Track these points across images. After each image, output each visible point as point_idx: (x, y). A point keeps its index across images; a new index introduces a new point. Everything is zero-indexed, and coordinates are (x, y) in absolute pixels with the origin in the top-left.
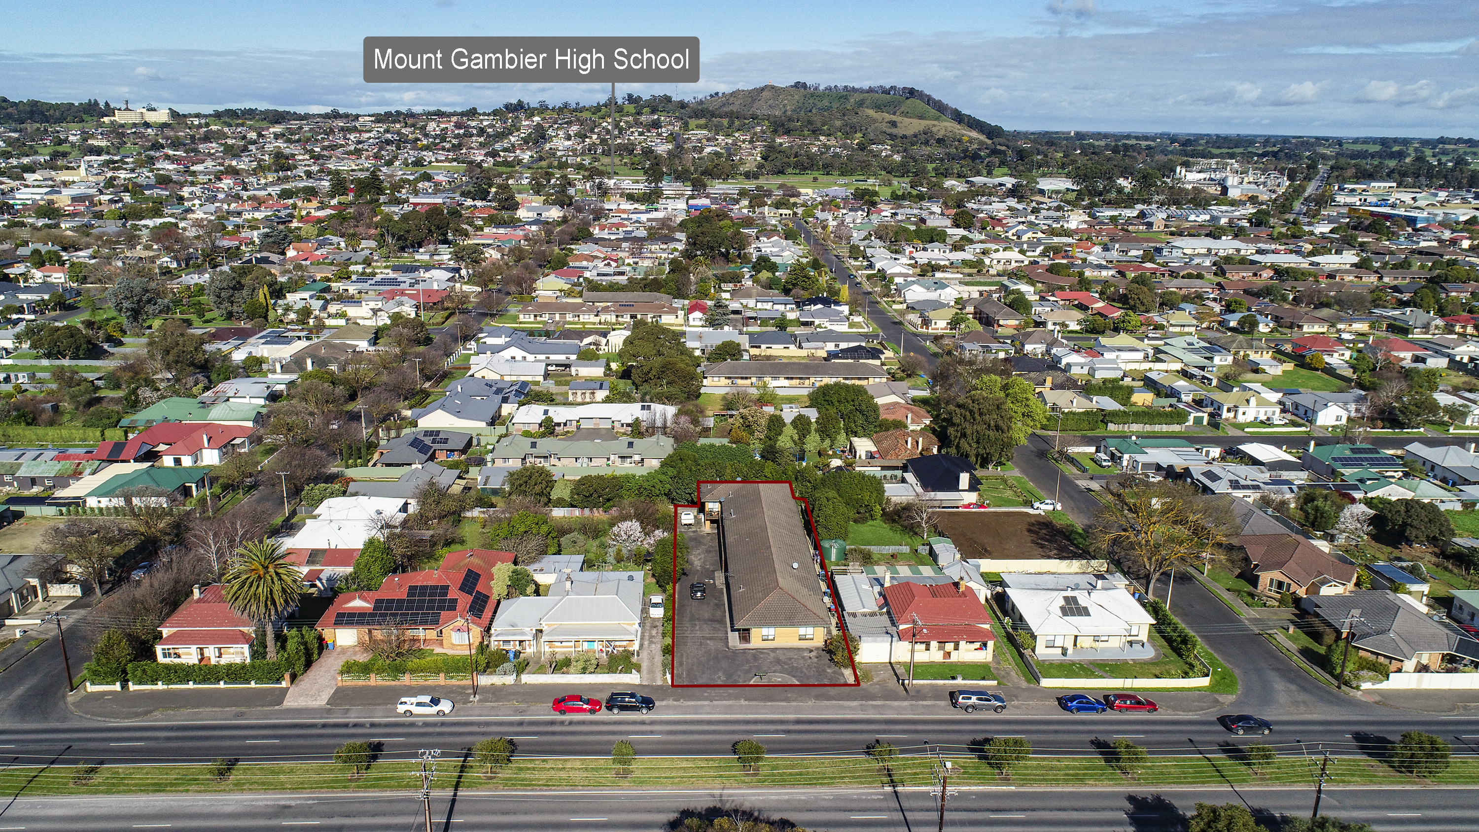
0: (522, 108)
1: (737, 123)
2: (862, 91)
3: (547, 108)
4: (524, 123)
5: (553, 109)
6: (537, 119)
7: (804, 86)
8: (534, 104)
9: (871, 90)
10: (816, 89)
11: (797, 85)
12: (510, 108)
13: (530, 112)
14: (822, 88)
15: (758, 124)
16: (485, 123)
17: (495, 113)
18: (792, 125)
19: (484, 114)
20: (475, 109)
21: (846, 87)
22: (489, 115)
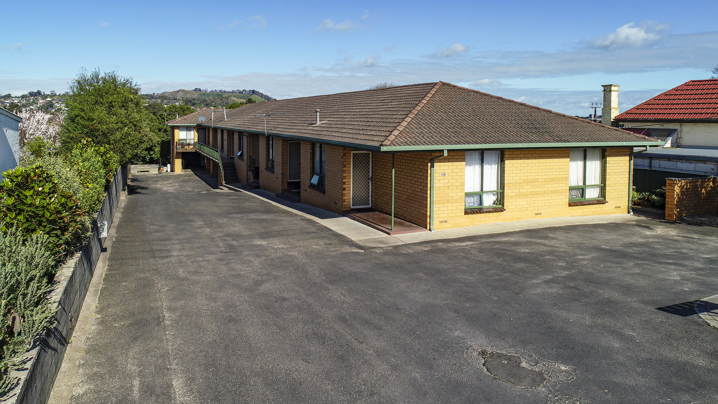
0: (40, 94)
1: (165, 101)
2: (229, 92)
3: (55, 95)
4: (40, 101)
5: (59, 95)
6: (48, 99)
7: (200, 90)
8: (48, 92)
9: (233, 92)
10: (206, 91)
11: (196, 90)
12: (31, 94)
13: (45, 97)
14: (208, 91)
15: (177, 102)
16: (17, 101)
17: (23, 97)
18: (196, 102)
19: (16, 97)
20: (10, 95)
21: (221, 91)
22: (19, 97)
